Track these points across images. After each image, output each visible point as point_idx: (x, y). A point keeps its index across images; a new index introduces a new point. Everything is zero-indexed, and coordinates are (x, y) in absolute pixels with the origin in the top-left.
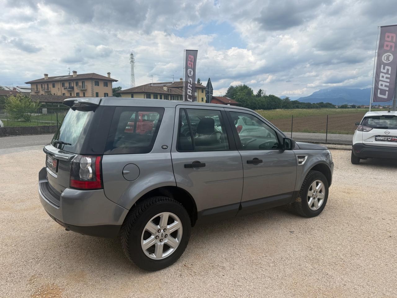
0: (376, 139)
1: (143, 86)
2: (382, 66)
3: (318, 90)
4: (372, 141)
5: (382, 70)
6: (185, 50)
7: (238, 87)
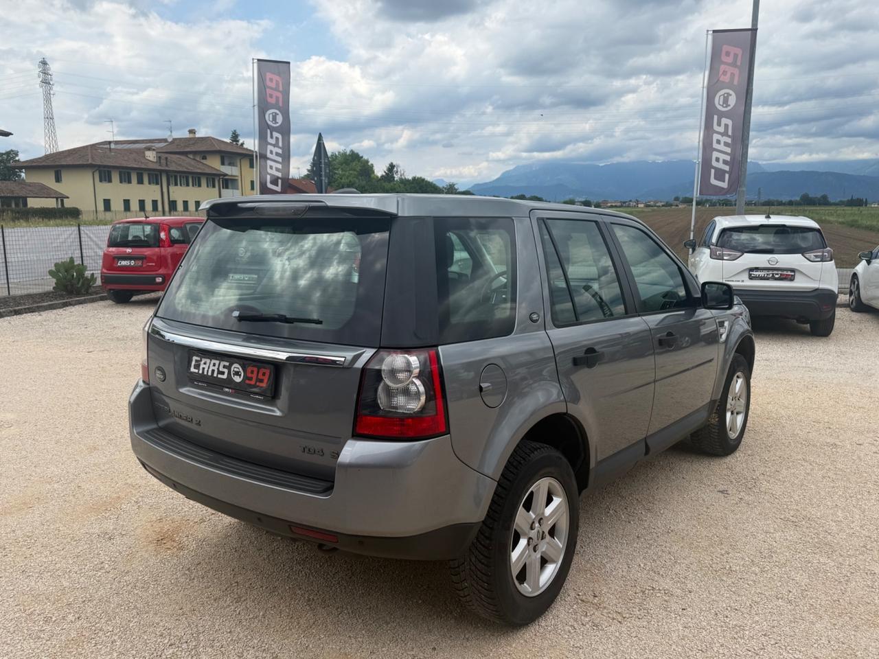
0: (750, 275)
1: (87, 146)
2: (716, 117)
3: (511, 168)
4: (743, 281)
5: (716, 127)
6: (256, 61)
7: (336, 156)
